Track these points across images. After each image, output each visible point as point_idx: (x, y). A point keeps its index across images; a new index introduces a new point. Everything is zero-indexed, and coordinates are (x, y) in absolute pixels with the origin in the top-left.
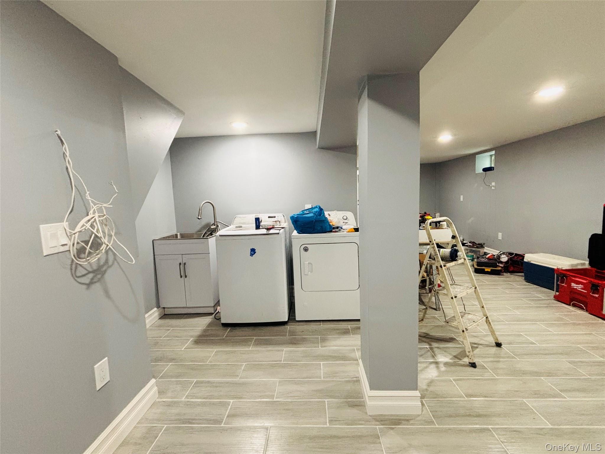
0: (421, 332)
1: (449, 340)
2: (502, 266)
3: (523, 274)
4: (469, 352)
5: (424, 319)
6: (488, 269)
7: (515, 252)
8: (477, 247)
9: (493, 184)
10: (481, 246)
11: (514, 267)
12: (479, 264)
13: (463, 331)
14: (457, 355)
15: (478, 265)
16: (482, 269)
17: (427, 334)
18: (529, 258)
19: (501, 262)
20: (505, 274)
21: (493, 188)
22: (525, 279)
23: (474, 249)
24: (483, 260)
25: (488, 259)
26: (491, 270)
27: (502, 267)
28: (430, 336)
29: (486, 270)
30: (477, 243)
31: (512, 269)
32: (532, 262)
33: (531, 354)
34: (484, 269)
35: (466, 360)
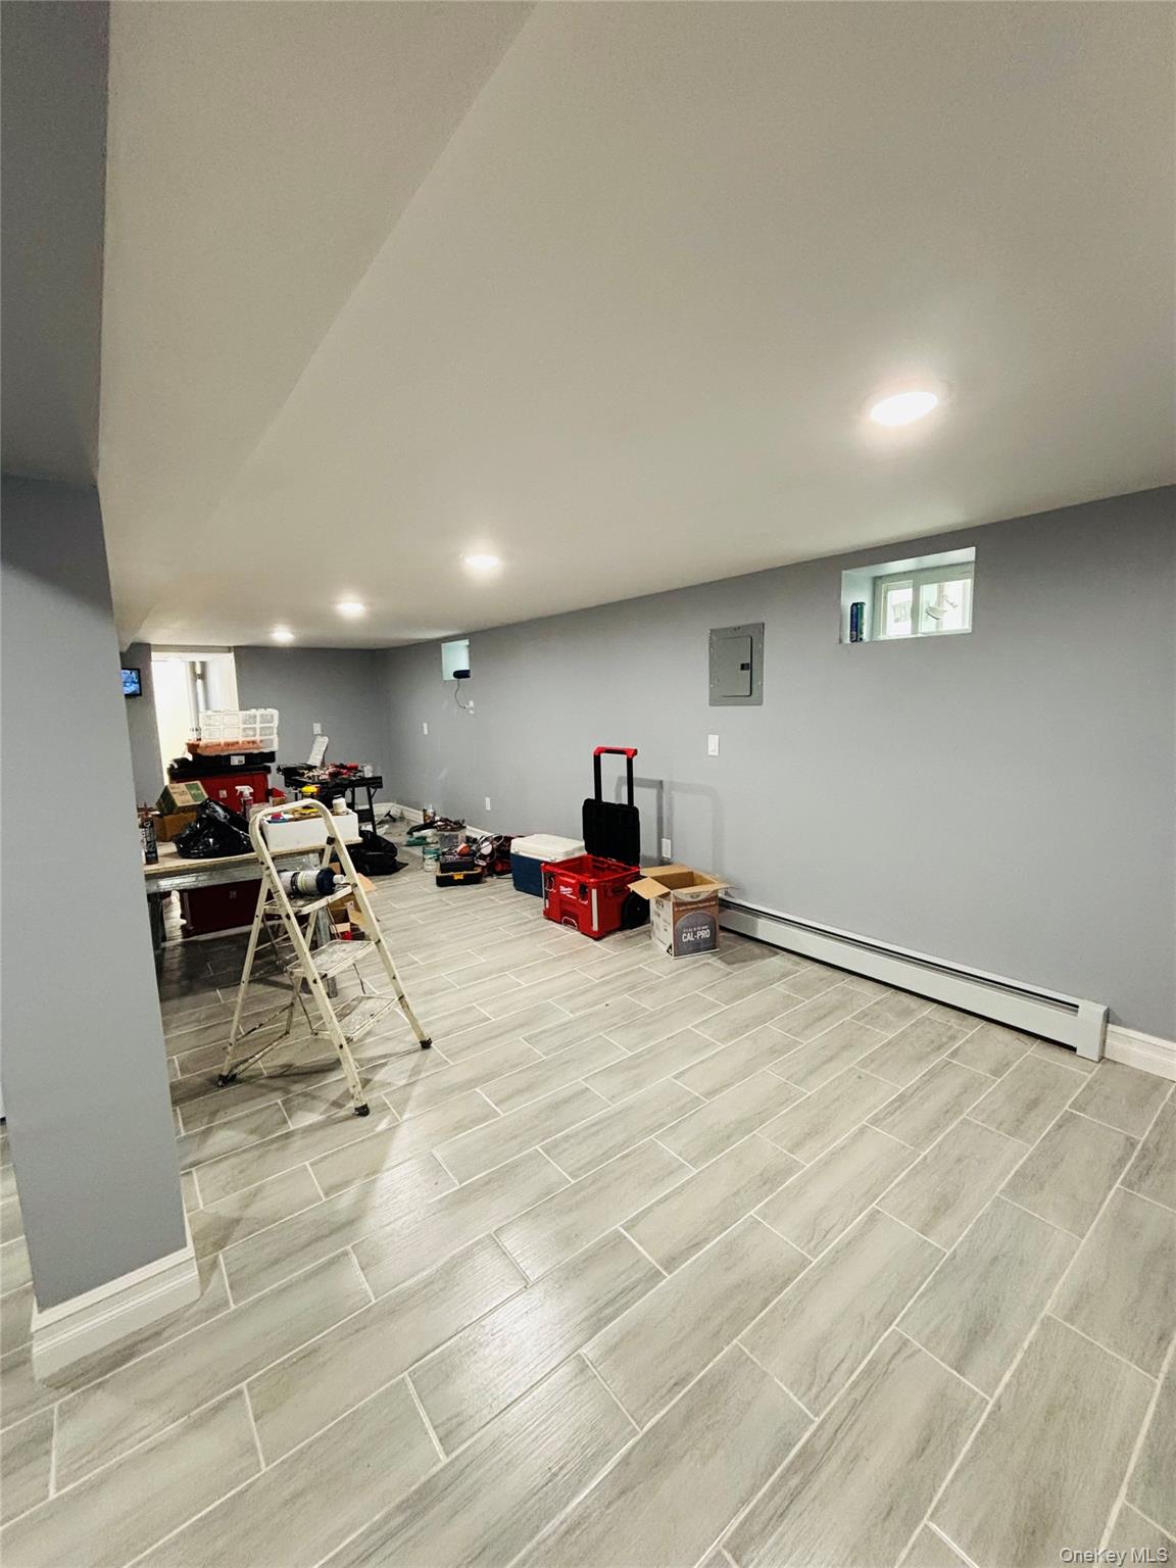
0: (276, 1066)
1: (332, 1066)
2: (484, 864)
3: (510, 875)
4: (354, 1087)
5: (291, 1031)
6: (458, 876)
7: (504, 835)
8: (452, 830)
9: (471, 703)
10: (460, 826)
11: (503, 863)
12: (444, 867)
13: (341, 1047)
14: (339, 1098)
15: (442, 871)
16: (448, 876)
17: (289, 1066)
18: (518, 847)
19: (483, 857)
20: (488, 879)
21: (471, 712)
22: (515, 885)
23: (447, 834)
24: (450, 858)
25: (459, 854)
26: (465, 876)
27: (483, 867)
28: (298, 1067)
29: (456, 878)
30: (453, 820)
31: (499, 868)
32: (521, 854)
33: (477, 1044)
34: (452, 877)
35: (352, 1105)
